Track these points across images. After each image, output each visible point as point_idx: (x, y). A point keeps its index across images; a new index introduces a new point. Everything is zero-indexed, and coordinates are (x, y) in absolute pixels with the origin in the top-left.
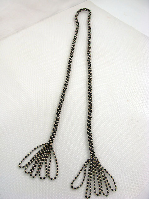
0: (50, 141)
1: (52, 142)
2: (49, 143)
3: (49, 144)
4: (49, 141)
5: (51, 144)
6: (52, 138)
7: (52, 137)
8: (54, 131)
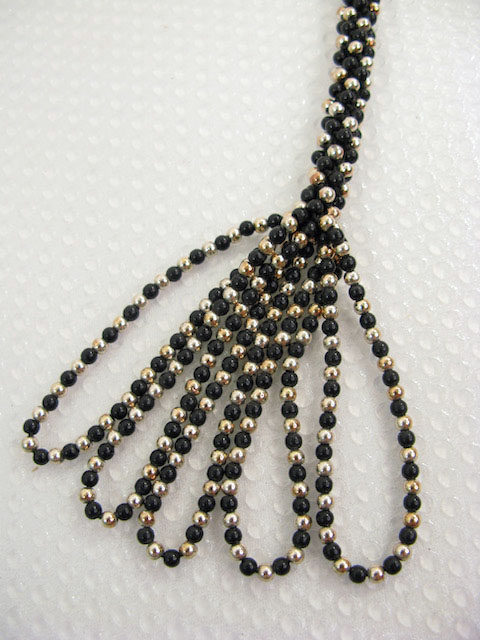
0: (316, 186)
1: (340, 202)
2: (313, 209)
3: (307, 218)
4: (311, 194)
5: (326, 220)
6: (335, 163)
7: (336, 151)
8: (349, 105)
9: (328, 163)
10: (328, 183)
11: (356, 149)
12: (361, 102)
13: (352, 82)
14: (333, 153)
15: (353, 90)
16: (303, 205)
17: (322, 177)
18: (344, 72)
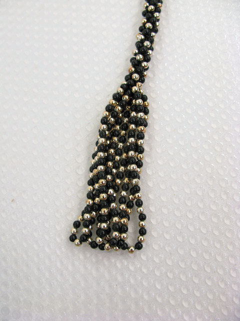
0: (131, 74)
1: (142, 80)
2: (130, 83)
3: (127, 88)
5: (135, 89)
6: (140, 62)
7: (140, 57)
8: (147, 36)
9: (136, 63)
10: (136, 72)
11: (150, 56)
12: (153, 34)
13: (149, 25)
14: (139, 58)
15: (149, 28)
16: (126, 83)
17: (133, 69)
18: (146, 20)
